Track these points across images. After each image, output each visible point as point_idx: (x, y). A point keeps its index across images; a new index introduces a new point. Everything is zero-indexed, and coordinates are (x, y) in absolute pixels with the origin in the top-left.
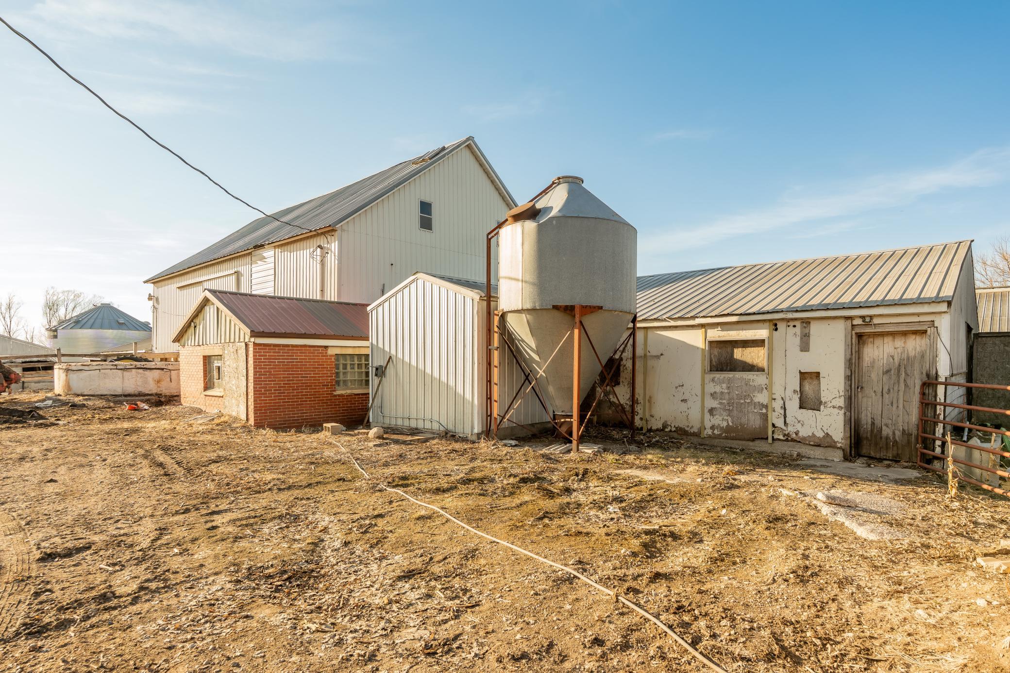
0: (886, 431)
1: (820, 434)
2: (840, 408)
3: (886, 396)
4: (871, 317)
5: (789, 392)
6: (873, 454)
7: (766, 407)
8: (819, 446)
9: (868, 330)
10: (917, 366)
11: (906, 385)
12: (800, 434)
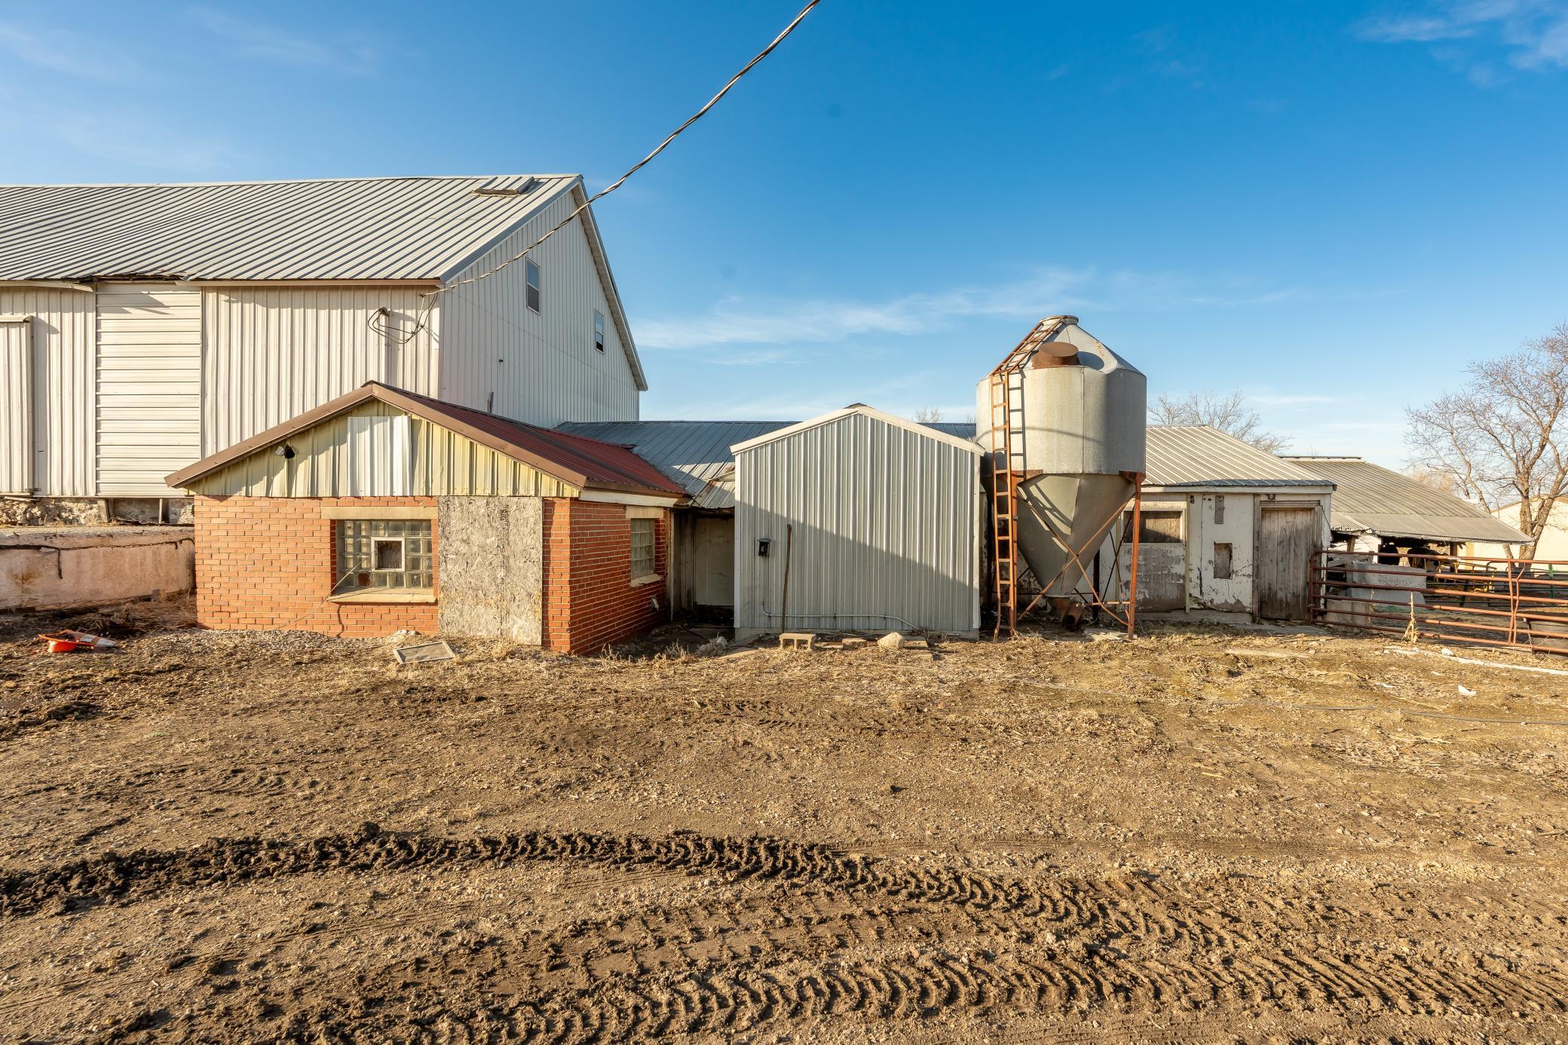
0: (1280, 595)
1: (1232, 601)
2: (1249, 576)
3: (1281, 564)
4: (1274, 495)
5: (1205, 563)
6: (1270, 615)
7: (1184, 578)
8: (1231, 612)
9: (1271, 506)
10: (1303, 537)
11: (1296, 554)
12: (1215, 602)
